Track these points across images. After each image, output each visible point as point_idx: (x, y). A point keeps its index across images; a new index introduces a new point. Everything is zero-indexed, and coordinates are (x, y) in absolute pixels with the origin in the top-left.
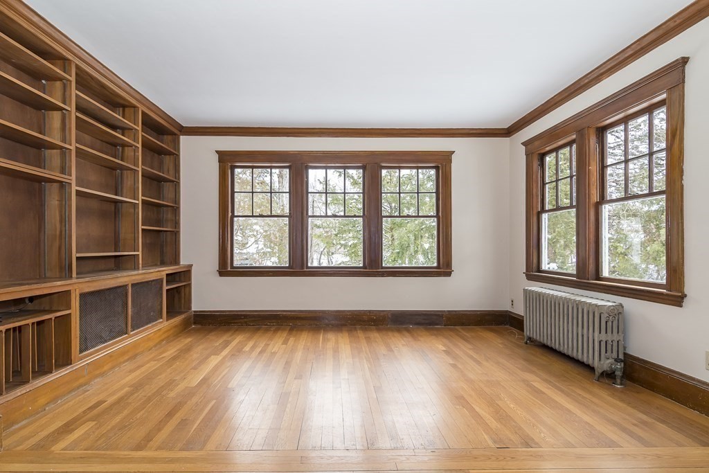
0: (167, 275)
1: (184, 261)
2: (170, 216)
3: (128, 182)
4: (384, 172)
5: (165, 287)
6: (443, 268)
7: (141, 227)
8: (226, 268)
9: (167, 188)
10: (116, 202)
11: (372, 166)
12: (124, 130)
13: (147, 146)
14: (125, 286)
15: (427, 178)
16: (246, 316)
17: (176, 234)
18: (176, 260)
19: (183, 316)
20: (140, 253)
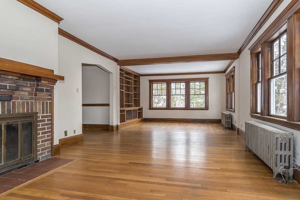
0: (138, 109)
1: (141, 106)
2: (138, 95)
3: (130, 89)
4: (191, 83)
5: (138, 112)
6: (207, 108)
7: (133, 98)
8: (151, 108)
9: (137, 90)
10: (128, 93)
11: (187, 82)
12: (130, 79)
13: (134, 81)
14: (131, 110)
15: (203, 85)
16: (156, 119)
17: (139, 100)
18: (139, 106)
19: (141, 119)
20: (133, 104)
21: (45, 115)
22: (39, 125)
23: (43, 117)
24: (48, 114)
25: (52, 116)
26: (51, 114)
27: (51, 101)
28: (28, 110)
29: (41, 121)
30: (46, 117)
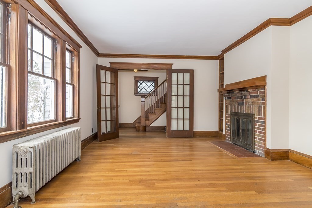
21: (260, 117)
22: (256, 125)
23: (259, 118)
24: (263, 117)
25: (265, 119)
26: (264, 117)
27: (264, 105)
28: (251, 112)
29: (258, 122)
30: (261, 119)
